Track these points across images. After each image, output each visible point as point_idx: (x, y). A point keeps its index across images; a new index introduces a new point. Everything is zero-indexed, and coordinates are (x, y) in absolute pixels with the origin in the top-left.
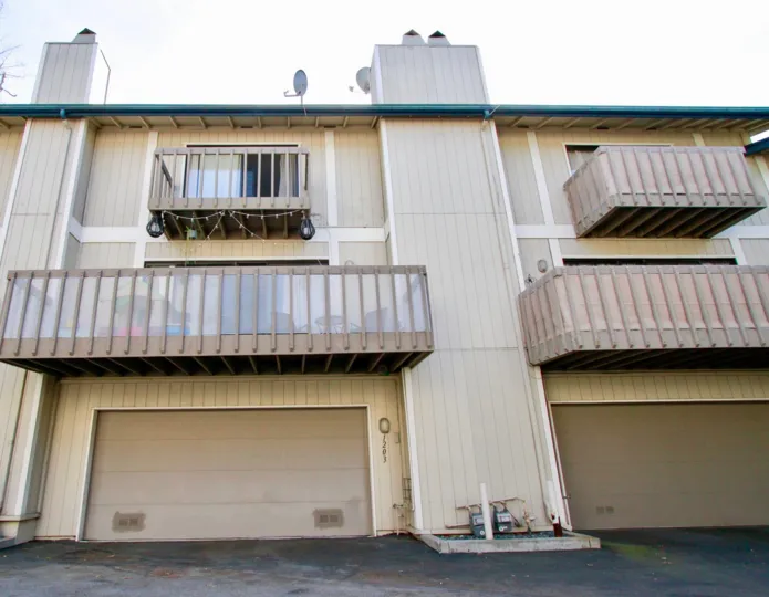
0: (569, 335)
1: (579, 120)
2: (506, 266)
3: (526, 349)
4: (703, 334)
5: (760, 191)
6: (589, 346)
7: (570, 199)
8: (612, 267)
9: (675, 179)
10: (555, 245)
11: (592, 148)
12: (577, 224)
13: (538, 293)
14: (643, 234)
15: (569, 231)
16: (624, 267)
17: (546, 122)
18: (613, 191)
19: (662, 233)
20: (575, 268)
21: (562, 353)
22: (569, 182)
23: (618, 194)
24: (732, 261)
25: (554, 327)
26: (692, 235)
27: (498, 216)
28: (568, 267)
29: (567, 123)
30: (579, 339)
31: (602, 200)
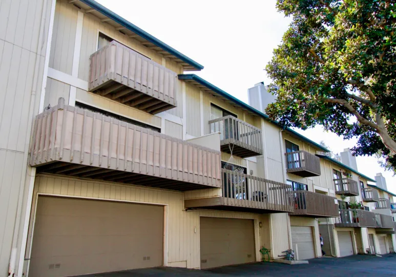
0: (56, 149)
1: (109, 20)
2: (33, 93)
3: (29, 154)
4: (129, 164)
5: (178, 99)
6: (66, 159)
7: (91, 66)
8: (104, 116)
9: (145, 77)
10: (73, 91)
11: (110, 40)
12: (91, 83)
13: (47, 117)
14: (123, 102)
15: (85, 85)
16: (109, 118)
17: (90, 11)
18: (112, 70)
19: (133, 105)
20: (82, 110)
21: (49, 161)
22: (93, 55)
23: (114, 73)
24: (159, 130)
25: (50, 142)
26: (146, 110)
27: (38, 56)
28: (77, 108)
29: (103, 19)
30: (61, 154)
31: (106, 73)
